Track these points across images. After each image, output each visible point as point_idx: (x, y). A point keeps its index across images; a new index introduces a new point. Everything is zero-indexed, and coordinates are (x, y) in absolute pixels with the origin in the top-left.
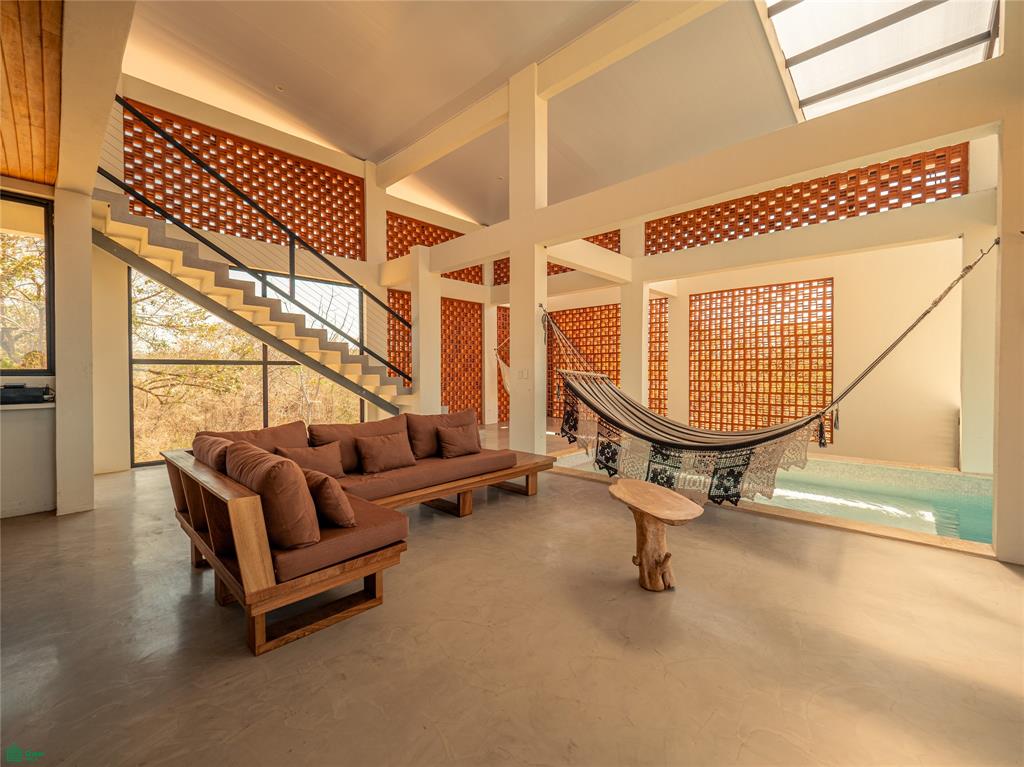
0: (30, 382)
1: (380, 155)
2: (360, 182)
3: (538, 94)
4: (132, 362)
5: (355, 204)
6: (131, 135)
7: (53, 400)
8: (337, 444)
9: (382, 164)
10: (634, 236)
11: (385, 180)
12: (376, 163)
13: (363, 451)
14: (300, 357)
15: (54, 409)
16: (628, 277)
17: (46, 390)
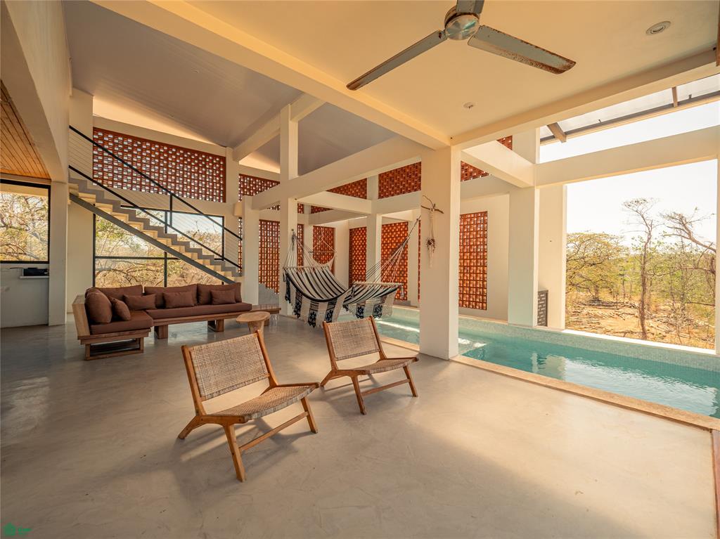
0: (40, 266)
1: (234, 145)
2: (224, 159)
3: (291, 120)
4: (95, 257)
5: (220, 171)
6: (97, 137)
7: (48, 275)
8: (154, 295)
9: (235, 149)
10: (373, 188)
11: (237, 158)
12: (233, 148)
13: (166, 298)
14: (179, 256)
15: (48, 279)
16: (369, 212)
17: (46, 270)
